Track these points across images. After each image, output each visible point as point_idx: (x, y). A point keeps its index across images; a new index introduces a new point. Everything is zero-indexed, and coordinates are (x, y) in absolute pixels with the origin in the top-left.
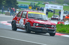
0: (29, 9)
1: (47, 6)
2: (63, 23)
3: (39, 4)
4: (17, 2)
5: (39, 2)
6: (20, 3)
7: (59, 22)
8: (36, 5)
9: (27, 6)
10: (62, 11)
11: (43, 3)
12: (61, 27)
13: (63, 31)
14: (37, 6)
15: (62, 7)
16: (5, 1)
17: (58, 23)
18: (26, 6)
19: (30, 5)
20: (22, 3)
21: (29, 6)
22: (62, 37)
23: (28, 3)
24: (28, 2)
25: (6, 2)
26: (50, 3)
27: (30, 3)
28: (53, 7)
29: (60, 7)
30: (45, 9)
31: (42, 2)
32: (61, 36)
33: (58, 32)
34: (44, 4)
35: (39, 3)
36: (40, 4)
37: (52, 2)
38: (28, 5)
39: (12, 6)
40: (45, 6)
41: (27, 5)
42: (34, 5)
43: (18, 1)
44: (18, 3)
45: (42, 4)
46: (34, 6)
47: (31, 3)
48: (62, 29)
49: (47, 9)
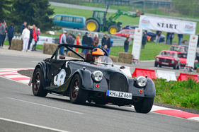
0: (87, 30)
1: (144, 21)
2: (196, 78)
3: (119, 14)
4: (50, 7)
5: (121, 8)
6: (59, 10)
7: (181, 74)
8: (110, 19)
9: (80, 20)
10: (194, 38)
11: (132, 13)
12: (188, 91)
13: (195, 105)
14: (114, 22)
15: (194, 25)
16: (11, 5)
17: (179, 78)
18: (78, 20)
19: (91, 17)
20: (65, 12)
21: (87, 20)
22: (191, 121)
23: (86, 10)
24: (83, 8)
25: (15, 6)
26: (155, 13)
27: (92, 13)
28: (165, 25)
29: (187, 27)
30: (139, 31)
31: (128, 7)
32: (189, 119)
33: (178, 106)
34: (136, 16)
35: (119, 11)
36: (121, 16)
37: (160, 8)
38: (85, 19)
39: (34, 19)
40: (138, 23)
41: (82, 19)
42: (104, 20)
43: (52, 5)
44: (54, 11)
45: (130, 16)
46: (102, 22)
47: (94, 12)
48: (192, 96)
49: (146, 31)
